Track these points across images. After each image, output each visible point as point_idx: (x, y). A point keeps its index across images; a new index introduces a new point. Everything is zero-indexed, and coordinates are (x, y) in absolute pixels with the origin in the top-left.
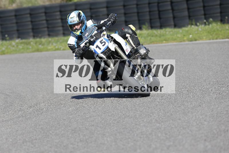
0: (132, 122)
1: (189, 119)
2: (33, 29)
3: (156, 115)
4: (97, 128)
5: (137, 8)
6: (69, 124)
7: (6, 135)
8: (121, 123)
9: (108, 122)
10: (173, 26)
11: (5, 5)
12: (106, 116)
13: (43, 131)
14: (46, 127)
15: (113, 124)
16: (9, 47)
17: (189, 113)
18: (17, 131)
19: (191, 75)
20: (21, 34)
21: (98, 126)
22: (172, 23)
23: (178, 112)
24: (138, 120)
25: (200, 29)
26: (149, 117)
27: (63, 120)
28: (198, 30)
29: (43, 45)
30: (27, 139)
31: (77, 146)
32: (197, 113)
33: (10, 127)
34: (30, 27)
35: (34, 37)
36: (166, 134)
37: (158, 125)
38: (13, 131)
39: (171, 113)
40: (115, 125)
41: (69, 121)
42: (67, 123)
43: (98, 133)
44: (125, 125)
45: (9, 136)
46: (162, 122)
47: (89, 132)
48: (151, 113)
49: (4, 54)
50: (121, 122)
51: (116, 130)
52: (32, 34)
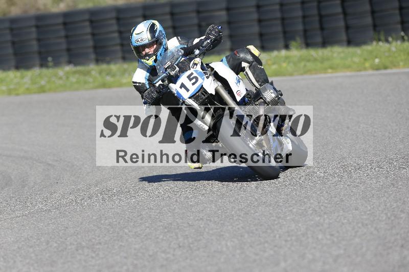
0: (270, 213)
1: (373, 208)
2: (95, 47)
3: (314, 201)
4: (209, 225)
5: (282, 11)
6: (159, 217)
7: (46, 236)
8: (252, 215)
9: (228, 213)
10: (345, 43)
11: (45, 5)
12: (224, 203)
13: (112, 230)
14: (118, 222)
15: (237, 217)
16: (53, 79)
17: (373, 197)
18: (67, 228)
19: (376, 130)
20: (74, 57)
21: (210, 221)
22: (344, 37)
23: (354, 195)
24: (282, 210)
25: (393, 49)
26: (301, 205)
27: (148, 209)
28: (389, 50)
29: (114, 76)
30: (84, 244)
31: (174, 255)
32: (388, 198)
33: (53, 221)
34: (91, 43)
35: (97, 61)
36: (332, 235)
37: (317, 219)
38: (60, 228)
39: (341, 197)
40: (241, 218)
41: (158, 211)
42: (156, 214)
43: (211, 232)
44: (259, 219)
45: (53, 237)
46: (325, 213)
47: (194, 231)
48: (305, 198)
49: (44, 92)
50: (252, 213)
51: (243, 228)
52: (93, 56)
